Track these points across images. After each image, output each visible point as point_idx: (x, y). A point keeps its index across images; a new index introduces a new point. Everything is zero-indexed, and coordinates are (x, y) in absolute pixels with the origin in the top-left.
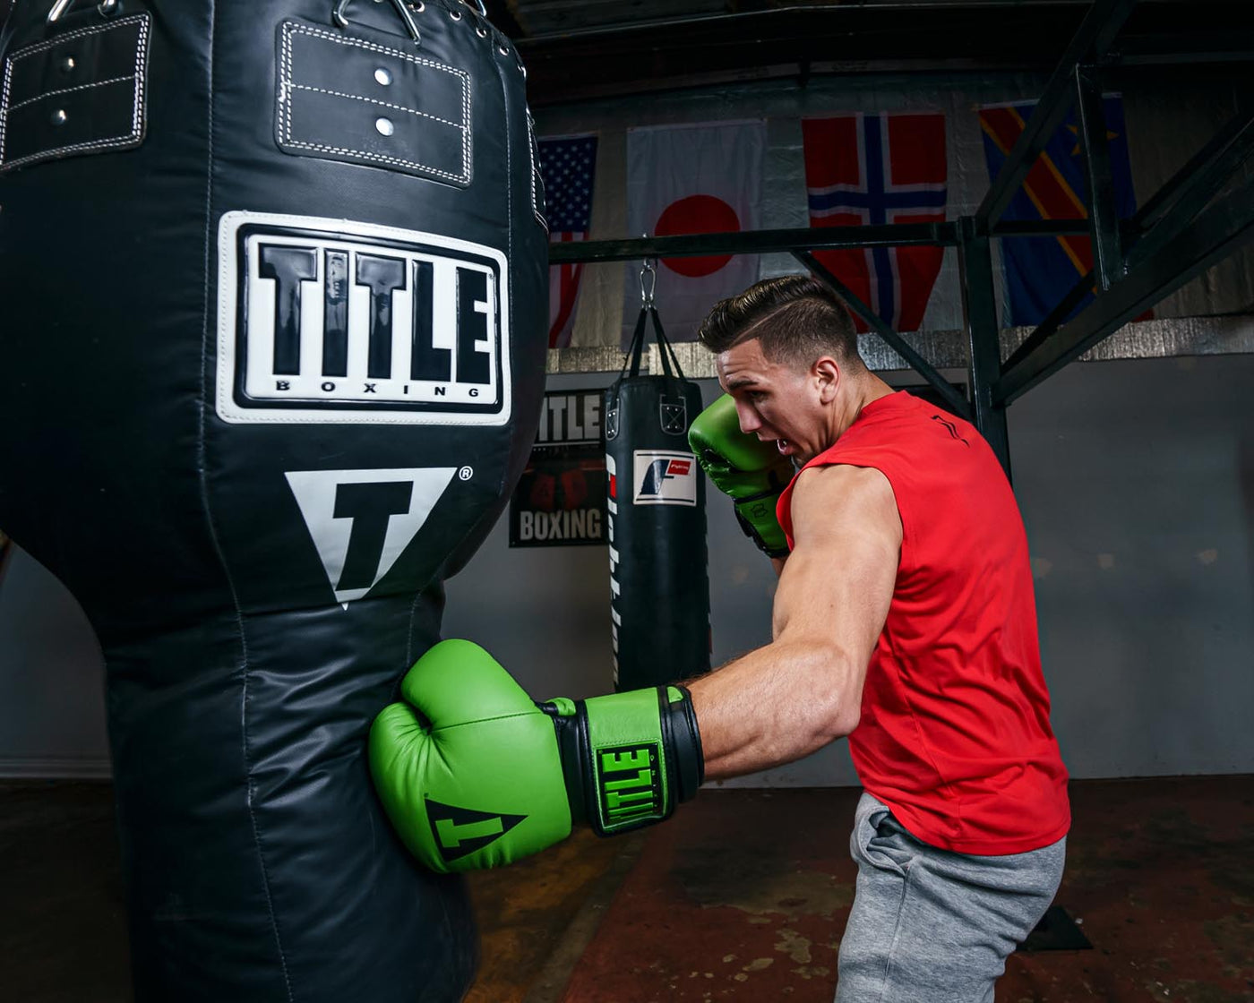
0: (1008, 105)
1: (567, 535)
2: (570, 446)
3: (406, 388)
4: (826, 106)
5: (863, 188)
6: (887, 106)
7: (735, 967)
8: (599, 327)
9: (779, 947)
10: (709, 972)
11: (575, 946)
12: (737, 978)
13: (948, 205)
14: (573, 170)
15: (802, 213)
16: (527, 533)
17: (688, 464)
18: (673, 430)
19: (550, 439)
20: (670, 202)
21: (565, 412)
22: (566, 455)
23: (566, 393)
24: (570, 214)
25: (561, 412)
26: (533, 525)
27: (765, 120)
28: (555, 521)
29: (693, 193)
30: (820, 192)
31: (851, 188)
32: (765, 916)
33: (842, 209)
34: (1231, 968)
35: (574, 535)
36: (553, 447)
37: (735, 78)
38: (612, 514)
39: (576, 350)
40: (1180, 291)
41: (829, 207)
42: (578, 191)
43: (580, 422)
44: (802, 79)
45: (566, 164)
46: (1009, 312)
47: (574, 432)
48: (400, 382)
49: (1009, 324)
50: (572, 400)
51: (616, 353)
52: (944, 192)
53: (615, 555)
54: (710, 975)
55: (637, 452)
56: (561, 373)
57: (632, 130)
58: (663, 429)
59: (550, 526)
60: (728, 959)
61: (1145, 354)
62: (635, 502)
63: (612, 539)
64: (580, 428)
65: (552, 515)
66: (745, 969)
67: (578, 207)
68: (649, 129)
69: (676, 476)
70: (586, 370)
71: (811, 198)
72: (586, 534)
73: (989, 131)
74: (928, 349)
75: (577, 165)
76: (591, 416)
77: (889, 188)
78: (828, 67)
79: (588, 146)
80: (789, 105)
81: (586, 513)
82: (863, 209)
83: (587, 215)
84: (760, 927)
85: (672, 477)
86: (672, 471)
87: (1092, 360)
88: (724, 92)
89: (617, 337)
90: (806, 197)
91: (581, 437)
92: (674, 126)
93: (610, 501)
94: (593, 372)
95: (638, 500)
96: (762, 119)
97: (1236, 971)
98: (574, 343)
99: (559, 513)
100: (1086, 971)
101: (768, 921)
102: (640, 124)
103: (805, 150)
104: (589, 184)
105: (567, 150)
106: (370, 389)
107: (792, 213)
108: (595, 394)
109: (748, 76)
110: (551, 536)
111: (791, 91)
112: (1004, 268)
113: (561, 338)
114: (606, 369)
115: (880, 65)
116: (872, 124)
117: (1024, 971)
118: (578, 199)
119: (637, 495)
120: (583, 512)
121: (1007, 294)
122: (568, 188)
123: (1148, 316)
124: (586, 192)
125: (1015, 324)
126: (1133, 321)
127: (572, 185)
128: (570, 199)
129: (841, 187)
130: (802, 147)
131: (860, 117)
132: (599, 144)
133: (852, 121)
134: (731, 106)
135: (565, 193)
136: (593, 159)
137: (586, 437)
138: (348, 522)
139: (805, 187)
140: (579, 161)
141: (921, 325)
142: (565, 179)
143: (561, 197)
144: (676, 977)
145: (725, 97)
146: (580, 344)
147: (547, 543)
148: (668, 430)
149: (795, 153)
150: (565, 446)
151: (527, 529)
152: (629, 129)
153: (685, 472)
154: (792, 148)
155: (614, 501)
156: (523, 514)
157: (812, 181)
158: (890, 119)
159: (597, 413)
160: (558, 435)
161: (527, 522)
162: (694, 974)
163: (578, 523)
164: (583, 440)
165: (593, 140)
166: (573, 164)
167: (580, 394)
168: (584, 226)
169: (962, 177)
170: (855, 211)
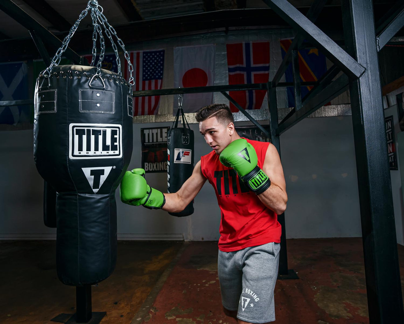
0: (289, 39)
1: (158, 170)
2: (159, 144)
3: (101, 153)
4: (233, 40)
5: (244, 65)
6: (252, 39)
7: (206, 283)
8: (166, 108)
9: (217, 279)
10: (199, 284)
11: (164, 278)
12: (206, 285)
13: (270, 70)
14: (157, 60)
15: (226, 73)
16: (147, 169)
17: (189, 153)
18: (185, 143)
19: (153, 141)
20: (187, 70)
21: (157, 134)
22: (158, 146)
23: (157, 128)
24: (157, 74)
25: (156, 133)
26: (148, 167)
27: (215, 44)
28: (155, 165)
29: (193, 67)
30: (232, 67)
31: (241, 66)
32: (214, 272)
33: (238, 72)
34: (334, 283)
35: (160, 170)
36: (154, 144)
37: (206, 32)
38: (169, 165)
39: (160, 115)
40: (339, 96)
41: (234, 72)
42: (159, 67)
43: (161, 136)
44: (226, 32)
45: (156, 59)
46: (288, 103)
47: (160, 139)
48: (100, 151)
49: (288, 107)
50: (159, 130)
51: (172, 116)
52: (269, 67)
53: (169, 176)
54: (199, 285)
55: (175, 149)
56: (156, 122)
57: (175, 48)
58: (183, 143)
59: (153, 167)
60: (204, 281)
61: (327, 115)
62: (174, 163)
63: (168, 172)
64: (161, 138)
65: (154, 164)
66: (208, 283)
67: (159, 72)
68: (180, 48)
69: (186, 156)
70: (163, 121)
71: (229, 68)
72: (164, 169)
73: (283, 47)
74: (263, 114)
75: (159, 59)
76: (164, 135)
77: (252, 65)
78: (234, 28)
79: (162, 53)
80: (222, 40)
81: (164, 163)
82: (244, 72)
83: (162, 74)
84: (212, 274)
85: (185, 156)
86: (185, 154)
87: (312, 117)
88: (202, 36)
89: (172, 111)
90: (227, 68)
91: (162, 141)
92: (188, 47)
93: (168, 162)
94: (165, 122)
95: (175, 162)
96: (214, 44)
97: (335, 284)
98: (159, 113)
99: (156, 163)
100: (296, 284)
101: (214, 273)
102: (177, 46)
103: (227, 53)
104: (163, 65)
105: (156, 54)
106: (95, 153)
107: (223, 73)
108: (166, 128)
109: (210, 31)
110: (154, 170)
111: (223, 35)
112: (286, 89)
113: (155, 111)
114: (169, 121)
115: (250, 27)
116: (247, 45)
117: (280, 284)
118: (159, 69)
119: (175, 160)
120: (163, 163)
121: (287, 97)
122: (156, 66)
123: (329, 104)
124: (162, 67)
125: (289, 107)
126: (325, 106)
127: (157, 65)
128: (157, 69)
129: (238, 65)
130: (226, 53)
131: (244, 43)
132: (165, 52)
133: (241, 44)
134: (205, 40)
135: (155, 68)
136: (163, 57)
137: (163, 141)
138: (93, 177)
139: (227, 65)
140: (160, 58)
141: (261, 107)
142: (155, 63)
143: (154, 69)
144: (190, 285)
145: (203, 37)
146: (161, 113)
147: (153, 172)
148: (184, 143)
149: (224, 54)
150: (157, 144)
151: (147, 168)
152: (174, 48)
153: (188, 155)
154: (223, 53)
155: (169, 162)
156: (146, 164)
157: (229, 63)
158: (253, 44)
159: (166, 134)
160: (155, 140)
161: (147, 166)
162: (195, 284)
163: (161, 166)
164: (163, 142)
165: (164, 51)
166: (158, 58)
167: (161, 128)
168: (162, 78)
169: (274, 62)
170: (242, 73)
